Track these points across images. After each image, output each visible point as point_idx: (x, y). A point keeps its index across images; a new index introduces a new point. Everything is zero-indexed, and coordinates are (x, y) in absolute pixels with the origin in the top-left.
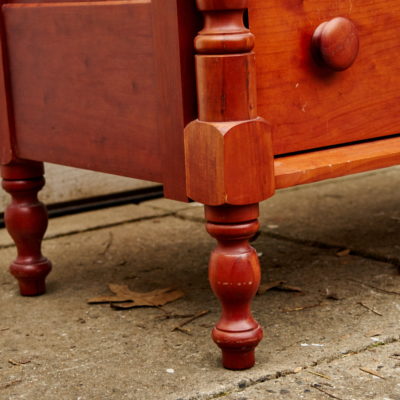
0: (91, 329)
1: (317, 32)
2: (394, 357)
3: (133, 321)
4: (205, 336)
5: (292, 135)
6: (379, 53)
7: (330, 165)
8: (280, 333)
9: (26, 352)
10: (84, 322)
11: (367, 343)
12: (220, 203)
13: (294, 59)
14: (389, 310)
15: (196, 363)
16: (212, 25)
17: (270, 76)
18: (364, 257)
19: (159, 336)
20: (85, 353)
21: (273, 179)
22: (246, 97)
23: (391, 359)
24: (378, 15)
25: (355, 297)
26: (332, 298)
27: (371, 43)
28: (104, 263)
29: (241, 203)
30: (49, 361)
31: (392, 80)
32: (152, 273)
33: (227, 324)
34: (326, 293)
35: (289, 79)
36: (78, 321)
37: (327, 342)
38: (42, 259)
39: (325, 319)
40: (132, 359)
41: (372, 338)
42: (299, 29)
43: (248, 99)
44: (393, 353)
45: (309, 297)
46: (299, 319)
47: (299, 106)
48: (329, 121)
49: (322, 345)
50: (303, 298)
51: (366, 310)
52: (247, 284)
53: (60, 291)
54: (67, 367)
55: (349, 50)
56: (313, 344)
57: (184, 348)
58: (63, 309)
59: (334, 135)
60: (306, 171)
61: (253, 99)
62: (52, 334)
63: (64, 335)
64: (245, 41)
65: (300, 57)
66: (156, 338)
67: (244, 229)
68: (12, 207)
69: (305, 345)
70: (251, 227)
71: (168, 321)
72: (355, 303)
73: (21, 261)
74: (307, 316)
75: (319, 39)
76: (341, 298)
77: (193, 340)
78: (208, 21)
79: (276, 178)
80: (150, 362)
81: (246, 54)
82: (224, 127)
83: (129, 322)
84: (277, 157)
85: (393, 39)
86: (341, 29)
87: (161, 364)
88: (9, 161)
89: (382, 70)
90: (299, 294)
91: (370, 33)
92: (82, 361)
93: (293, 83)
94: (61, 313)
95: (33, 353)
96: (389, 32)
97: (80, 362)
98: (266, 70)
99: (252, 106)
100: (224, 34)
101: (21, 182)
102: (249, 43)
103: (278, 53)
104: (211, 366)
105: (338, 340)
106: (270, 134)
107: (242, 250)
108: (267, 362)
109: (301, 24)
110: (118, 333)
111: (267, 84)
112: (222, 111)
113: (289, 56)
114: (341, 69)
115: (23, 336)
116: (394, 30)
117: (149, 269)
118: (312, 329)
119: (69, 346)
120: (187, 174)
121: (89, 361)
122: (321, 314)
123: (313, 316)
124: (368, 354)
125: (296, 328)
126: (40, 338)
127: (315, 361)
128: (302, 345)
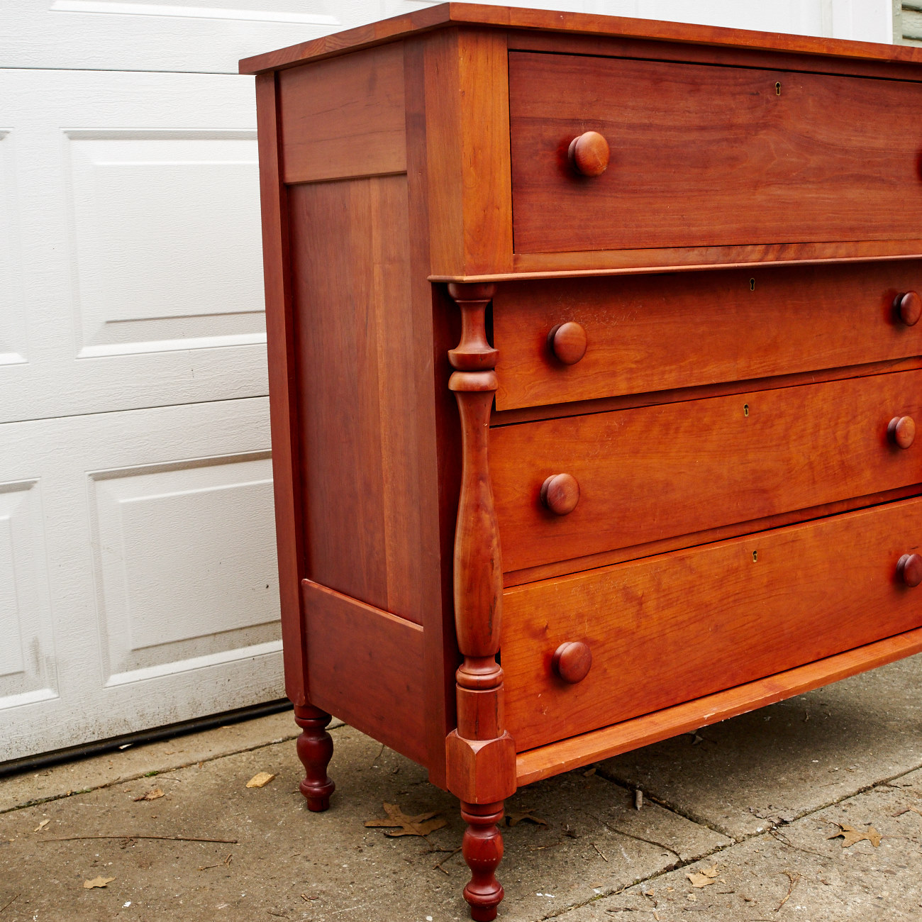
0: (367, 860)
1: (559, 651)
2: (608, 912)
3: (402, 853)
4: (460, 877)
5: (535, 734)
6: (610, 659)
7: (563, 762)
8: (521, 878)
9: (314, 885)
10: (361, 851)
11: (590, 896)
12: (471, 802)
13: (538, 676)
14: (615, 854)
15: (450, 911)
16: (470, 667)
17: (517, 692)
18: (607, 778)
19: (422, 874)
20: (362, 892)
21: (515, 780)
22: (495, 722)
23: (605, 915)
24: (610, 630)
25: (590, 836)
26: (571, 835)
27: (604, 653)
28: (379, 769)
29: (488, 802)
30: (334, 898)
31: (621, 678)
32: (421, 787)
33: (476, 888)
34: (567, 828)
35: (533, 692)
36: (356, 849)
37: (559, 892)
38: (328, 782)
39: (561, 863)
40: (399, 902)
41: (595, 890)
42: (542, 652)
43: (497, 722)
44: (608, 908)
45: (551, 832)
46: (540, 861)
47: (541, 711)
48: (566, 719)
49: (553, 897)
50: (547, 832)
51: (596, 853)
52: (492, 860)
53: (342, 806)
54: (348, 907)
55: (582, 668)
56: (546, 894)
57: (442, 891)
58: (344, 832)
59: (570, 729)
60: (543, 770)
61: (501, 720)
62: (335, 864)
63: (345, 866)
64: (495, 679)
65: (543, 673)
66: (420, 877)
67: (491, 819)
68: (304, 739)
69: (540, 895)
70: (496, 817)
71: (431, 856)
72: (588, 843)
73: (309, 784)
74: (546, 859)
75: (559, 657)
76: (578, 835)
77: (449, 882)
78: (467, 662)
79: (517, 779)
80: (413, 906)
81: (496, 689)
82: (476, 746)
83: (399, 854)
84: (519, 753)
85: (623, 646)
86: (577, 651)
87: (423, 910)
88: (303, 704)
89: (612, 672)
90: (544, 827)
91: (603, 645)
92: (360, 901)
93: (536, 694)
94: (343, 838)
95: (320, 888)
96: (619, 641)
97: (358, 901)
98: (514, 688)
99: (500, 727)
100: (479, 675)
101: (312, 721)
102: (498, 681)
103: (524, 673)
104: (462, 915)
105: (567, 889)
106: (514, 747)
107: (489, 834)
108: (507, 914)
109: (544, 648)
110: (390, 867)
111: (515, 698)
112: (476, 733)
113: (533, 674)
114: (575, 682)
115: (312, 864)
116: (623, 640)
117: (418, 781)
118: (548, 875)
119: (350, 882)
120: (447, 771)
121: (365, 901)
122: (558, 856)
123: (552, 858)
124: (587, 908)
125: (536, 873)
126: (326, 868)
127: (545, 914)
128: (538, 894)
